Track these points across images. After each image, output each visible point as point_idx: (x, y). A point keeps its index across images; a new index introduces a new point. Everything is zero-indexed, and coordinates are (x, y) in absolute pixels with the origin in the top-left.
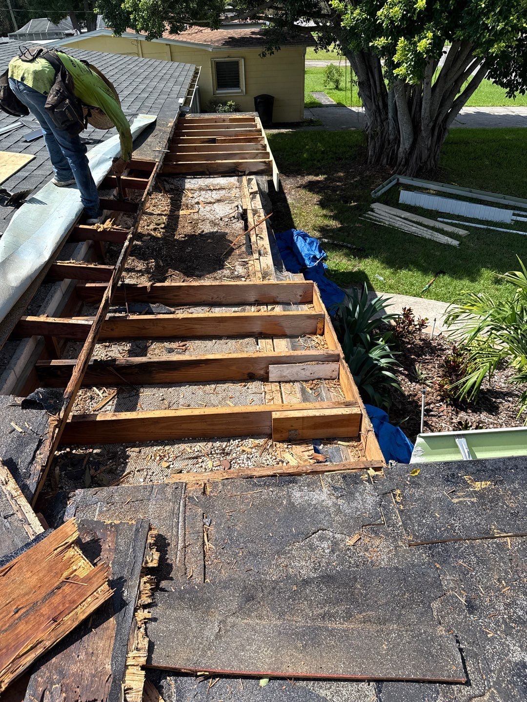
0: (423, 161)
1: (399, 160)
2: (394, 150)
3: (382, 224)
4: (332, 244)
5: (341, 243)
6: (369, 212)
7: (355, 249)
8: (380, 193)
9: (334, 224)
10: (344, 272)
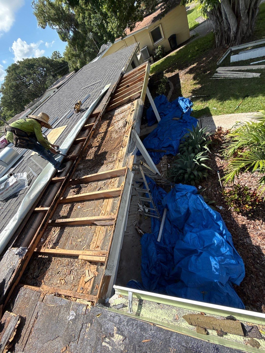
0: (244, 33)
1: (231, 38)
2: (228, 35)
3: (220, 78)
4: (196, 97)
5: (199, 96)
6: (215, 74)
7: (206, 96)
8: (221, 62)
9: (198, 86)
10: (199, 110)
